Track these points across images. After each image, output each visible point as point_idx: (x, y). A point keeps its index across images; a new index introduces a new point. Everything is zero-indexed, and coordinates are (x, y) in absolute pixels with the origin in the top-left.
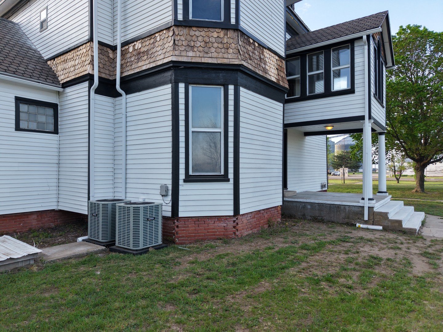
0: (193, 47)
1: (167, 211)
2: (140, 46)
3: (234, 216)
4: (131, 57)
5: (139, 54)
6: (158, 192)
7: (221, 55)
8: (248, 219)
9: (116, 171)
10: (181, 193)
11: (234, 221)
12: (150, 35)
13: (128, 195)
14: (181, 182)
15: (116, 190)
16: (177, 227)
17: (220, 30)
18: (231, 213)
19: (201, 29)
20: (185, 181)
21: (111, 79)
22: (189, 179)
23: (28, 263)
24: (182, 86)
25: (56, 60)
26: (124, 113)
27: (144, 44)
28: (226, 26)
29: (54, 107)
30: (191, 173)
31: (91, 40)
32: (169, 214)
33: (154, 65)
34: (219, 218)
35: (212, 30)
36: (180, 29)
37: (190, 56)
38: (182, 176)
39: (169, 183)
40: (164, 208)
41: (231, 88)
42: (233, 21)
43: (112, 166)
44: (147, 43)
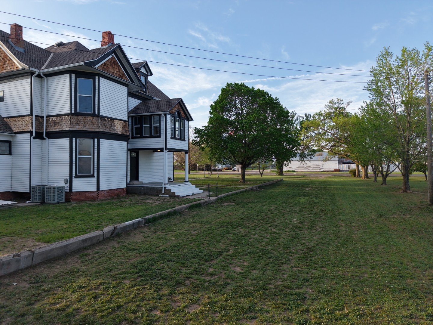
0: (79, 124)
1: (67, 189)
2: (55, 119)
3: (97, 191)
4: (50, 123)
5: (55, 123)
6: (64, 182)
7: (91, 127)
8: (104, 192)
9: (43, 173)
10: (73, 182)
11: (97, 193)
12: (60, 116)
13: (49, 184)
14: (73, 178)
15: (43, 181)
16: (72, 196)
17: (91, 117)
18: (96, 190)
19: (83, 117)
20: (75, 177)
21: (40, 131)
22: (77, 176)
23: (12, 206)
24: (74, 139)
25: (10, 119)
26: (47, 147)
27: (57, 119)
28: (93, 115)
29: (10, 142)
30: (78, 174)
31: (31, 114)
32: (68, 191)
33: (62, 130)
34: (91, 192)
35: (88, 117)
36: (73, 116)
37: (77, 128)
38: (74, 175)
39: (68, 178)
40: (66, 188)
41: (96, 140)
42: (97, 113)
43: (41, 170)
44: (59, 119)
